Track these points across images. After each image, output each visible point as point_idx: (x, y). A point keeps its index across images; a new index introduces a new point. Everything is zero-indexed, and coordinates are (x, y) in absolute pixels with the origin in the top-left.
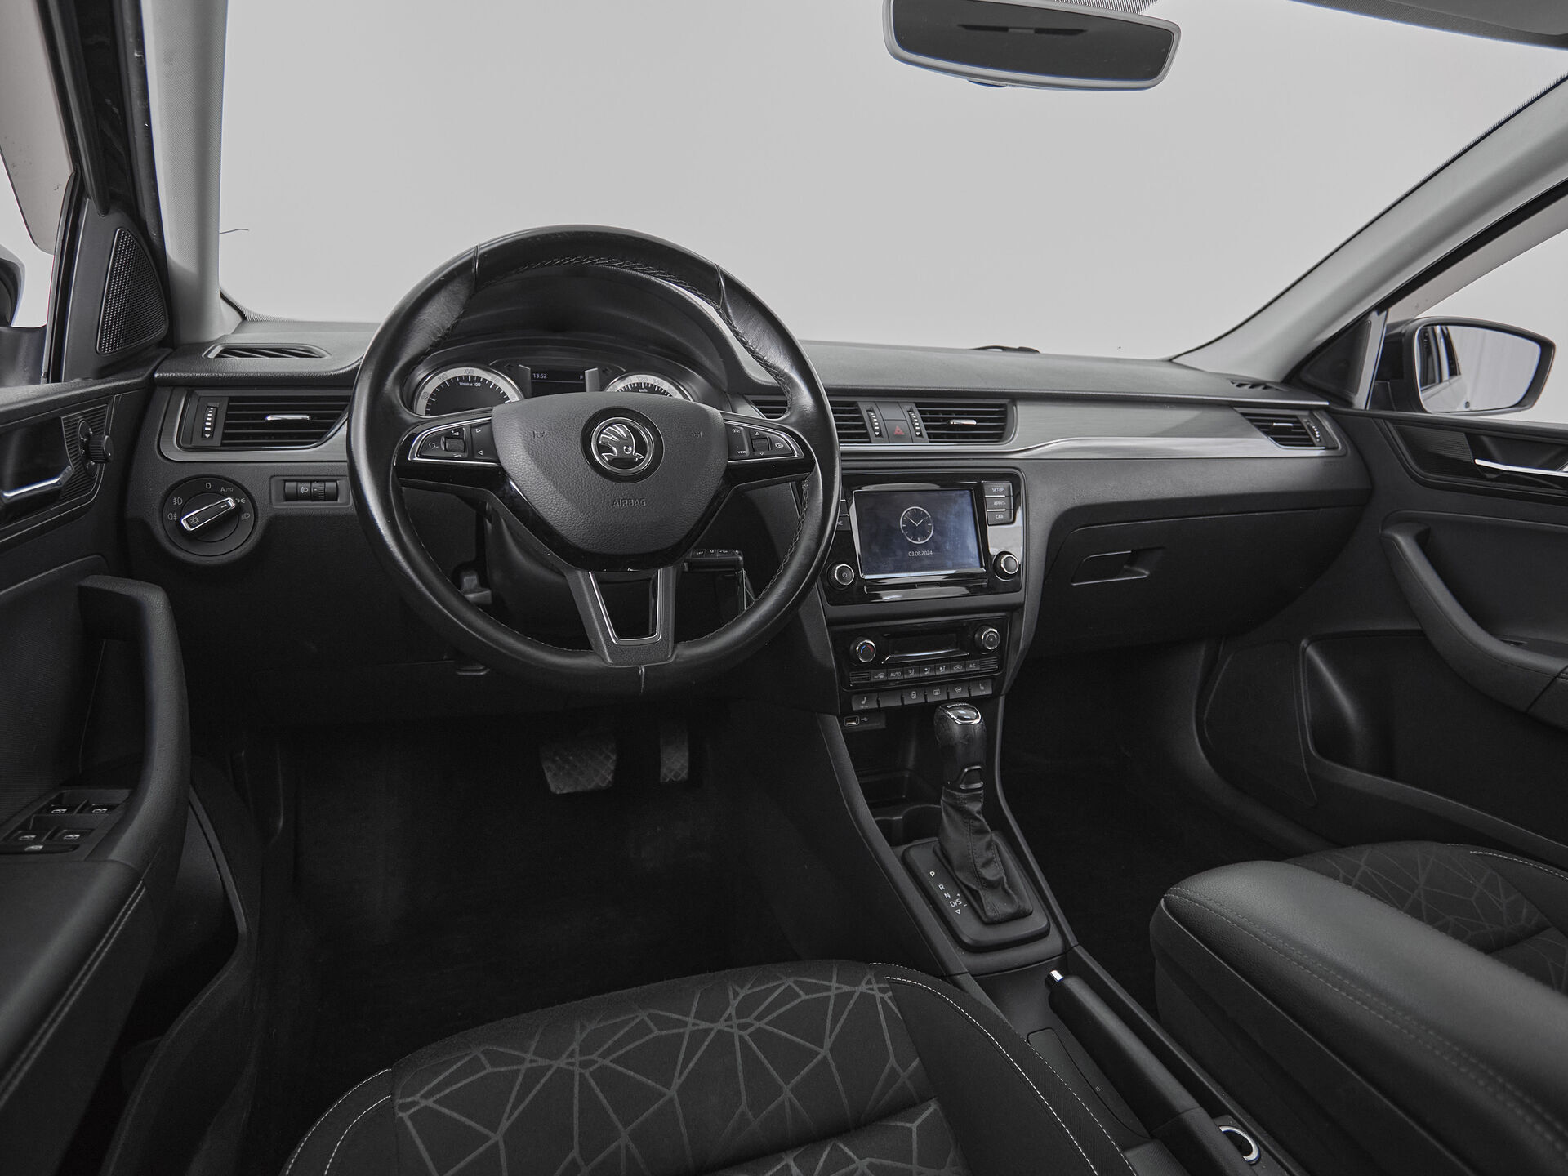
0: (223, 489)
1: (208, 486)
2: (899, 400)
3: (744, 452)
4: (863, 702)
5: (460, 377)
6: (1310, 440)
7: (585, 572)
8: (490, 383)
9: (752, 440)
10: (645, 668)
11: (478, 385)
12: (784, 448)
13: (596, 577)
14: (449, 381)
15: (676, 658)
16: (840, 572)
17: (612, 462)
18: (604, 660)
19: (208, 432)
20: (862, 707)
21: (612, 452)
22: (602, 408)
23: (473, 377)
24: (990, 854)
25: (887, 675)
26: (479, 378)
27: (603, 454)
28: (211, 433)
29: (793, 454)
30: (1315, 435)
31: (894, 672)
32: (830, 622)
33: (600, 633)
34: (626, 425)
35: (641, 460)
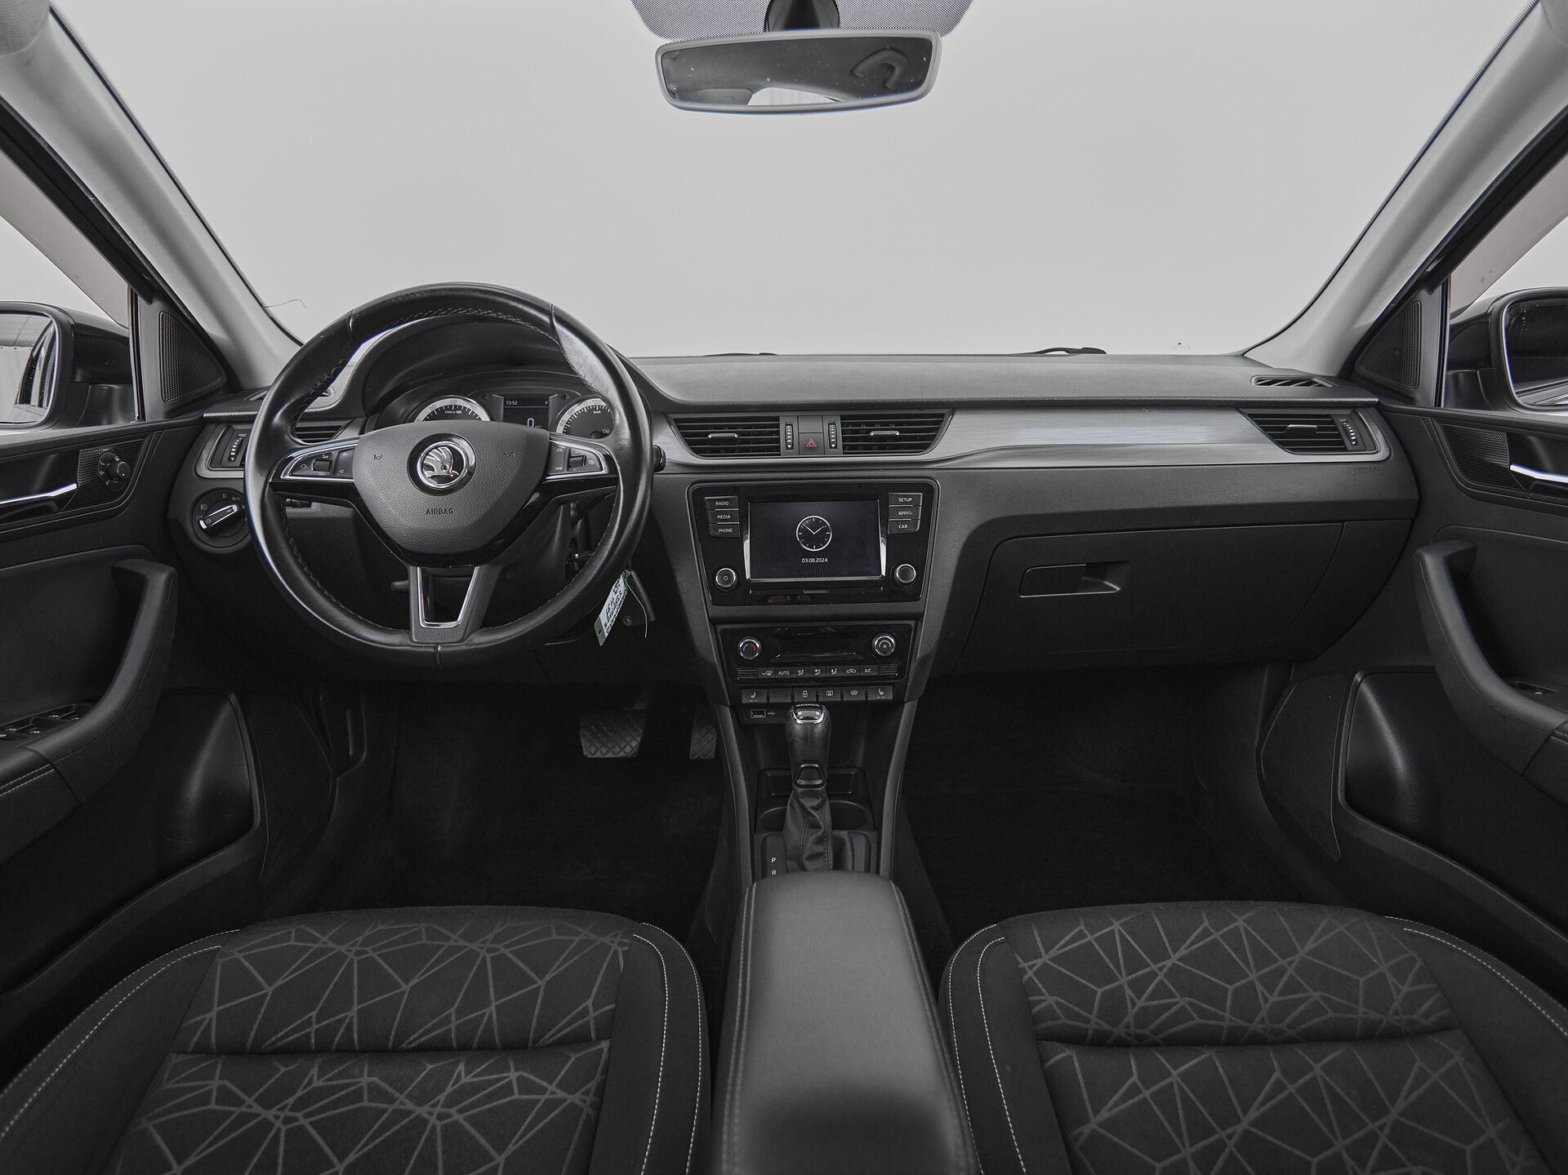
0: (234, 499)
1: (224, 496)
2: (822, 413)
3: (560, 468)
4: (753, 697)
5: (446, 407)
6: (1342, 443)
7: (414, 567)
8: (469, 410)
9: (570, 457)
10: (442, 648)
11: (460, 412)
12: (594, 465)
13: (423, 572)
14: (437, 410)
15: (469, 642)
16: (722, 576)
17: (431, 479)
18: (411, 639)
19: (233, 456)
20: (751, 701)
21: (433, 469)
23: (455, 406)
24: (820, 849)
25: (776, 673)
26: (460, 407)
27: (426, 472)
28: (235, 456)
29: (601, 470)
30: (1349, 437)
31: (782, 671)
32: (714, 622)
33: (413, 618)
34: (450, 448)
35: (456, 476)
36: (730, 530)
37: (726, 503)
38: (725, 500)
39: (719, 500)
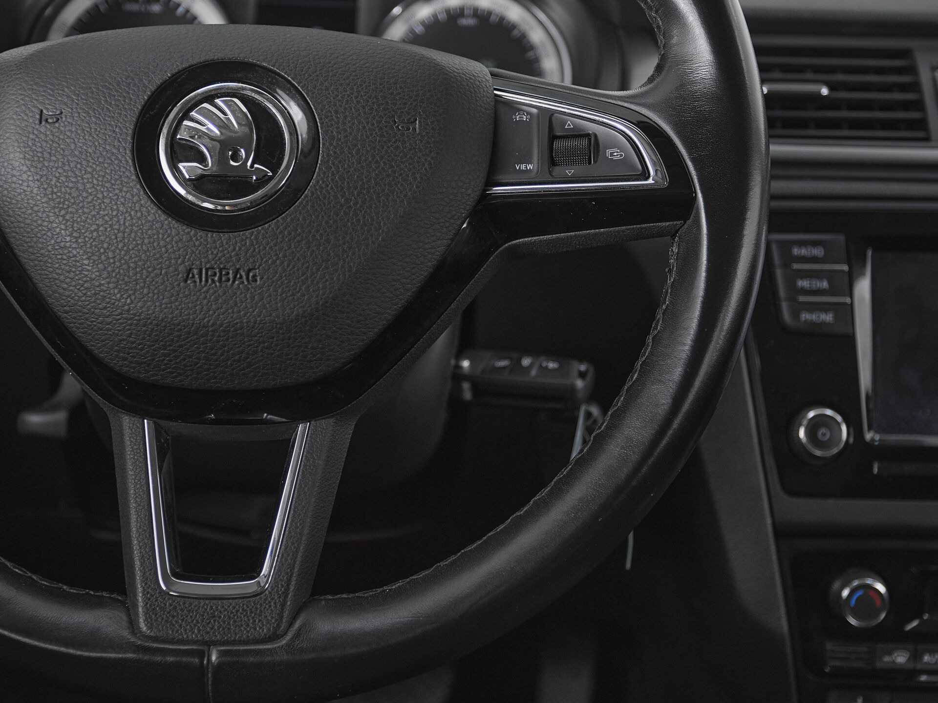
3: (530, 167)
7: (136, 420)
9: (553, 138)
10: (222, 654)
12: (625, 162)
13: (158, 433)
15: (297, 635)
16: (813, 428)
17: (198, 184)
18: (132, 625)
21: (202, 159)
22: (192, 62)
25: (916, 656)
27: (181, 166)
29: (645, 175)
31: (931, 652)
32: (782, 532)
33: (137, 563)
34: (245, 100)
35: (264, 180)
36: (828, 317)
37: (818, 252)
38: (815, 244)
39: (801, 244)
